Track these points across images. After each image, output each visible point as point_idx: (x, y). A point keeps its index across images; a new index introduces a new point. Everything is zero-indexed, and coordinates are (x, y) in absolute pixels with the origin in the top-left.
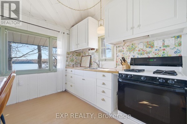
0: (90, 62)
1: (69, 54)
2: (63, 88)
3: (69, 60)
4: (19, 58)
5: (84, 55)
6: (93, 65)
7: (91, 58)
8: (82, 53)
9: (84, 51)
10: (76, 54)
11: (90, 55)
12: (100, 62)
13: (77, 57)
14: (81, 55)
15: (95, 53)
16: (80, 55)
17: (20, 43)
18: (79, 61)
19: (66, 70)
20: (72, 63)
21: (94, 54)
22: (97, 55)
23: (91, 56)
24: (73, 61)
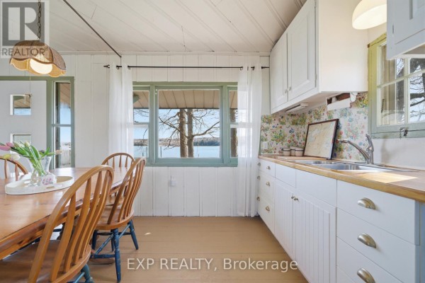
0: (335, 141)
1: (269, 122)
2: (250, 209)
3: (269, 138)
4: (204, 136)
5: (316, 121)
6: (345, 153)
7: (337, 127)
8: (308, 116)
9: (316, 107)
10: (291, 119)
11: (335, 117)
12: (373, 141)
13: (294, 127)
14: (307, 121)
15: (355, 110)
16: (303, 122)
17: (204, 108)
18: (301, 140)
19: (259, 164)
20: (279, 146)
21: (350, 114)
22: (362, 116)
23: (337, 121)
24: (283, 138)
